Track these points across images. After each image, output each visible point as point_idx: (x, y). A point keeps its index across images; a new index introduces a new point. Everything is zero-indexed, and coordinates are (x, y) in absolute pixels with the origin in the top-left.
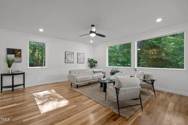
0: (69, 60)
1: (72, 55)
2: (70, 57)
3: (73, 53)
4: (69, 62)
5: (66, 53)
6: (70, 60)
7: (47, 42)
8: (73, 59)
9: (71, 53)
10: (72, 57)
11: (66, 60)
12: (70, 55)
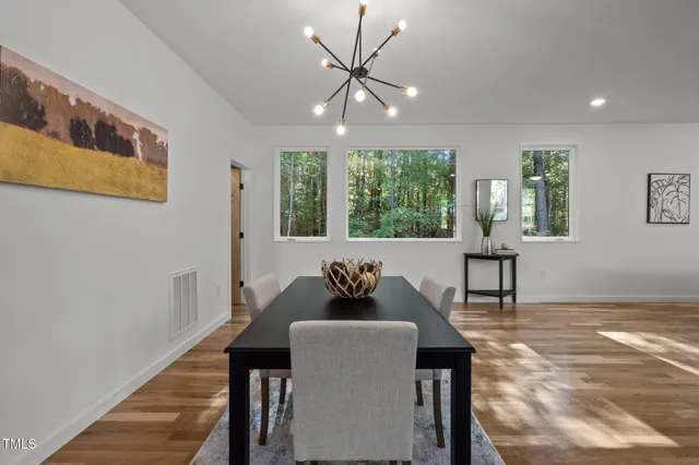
0: (668, 211)
1: (682, 188)
2: (670, 197)
3: (684, 176)
4: (665, 219)
5: (654, 178)
6: (673, 208)
7: (575, 146)
8: (684, 207)
9: (676, 178)
10: (681, 196)
11: (652, 210)
12: (672, 188)
